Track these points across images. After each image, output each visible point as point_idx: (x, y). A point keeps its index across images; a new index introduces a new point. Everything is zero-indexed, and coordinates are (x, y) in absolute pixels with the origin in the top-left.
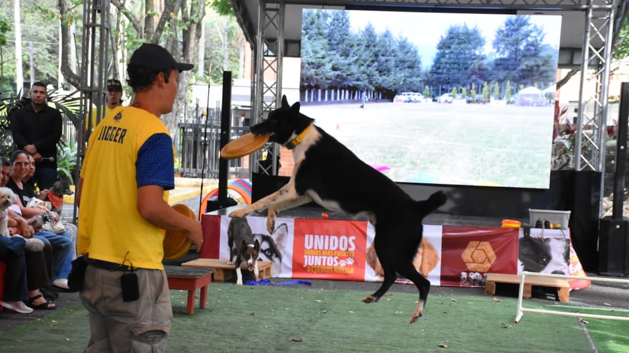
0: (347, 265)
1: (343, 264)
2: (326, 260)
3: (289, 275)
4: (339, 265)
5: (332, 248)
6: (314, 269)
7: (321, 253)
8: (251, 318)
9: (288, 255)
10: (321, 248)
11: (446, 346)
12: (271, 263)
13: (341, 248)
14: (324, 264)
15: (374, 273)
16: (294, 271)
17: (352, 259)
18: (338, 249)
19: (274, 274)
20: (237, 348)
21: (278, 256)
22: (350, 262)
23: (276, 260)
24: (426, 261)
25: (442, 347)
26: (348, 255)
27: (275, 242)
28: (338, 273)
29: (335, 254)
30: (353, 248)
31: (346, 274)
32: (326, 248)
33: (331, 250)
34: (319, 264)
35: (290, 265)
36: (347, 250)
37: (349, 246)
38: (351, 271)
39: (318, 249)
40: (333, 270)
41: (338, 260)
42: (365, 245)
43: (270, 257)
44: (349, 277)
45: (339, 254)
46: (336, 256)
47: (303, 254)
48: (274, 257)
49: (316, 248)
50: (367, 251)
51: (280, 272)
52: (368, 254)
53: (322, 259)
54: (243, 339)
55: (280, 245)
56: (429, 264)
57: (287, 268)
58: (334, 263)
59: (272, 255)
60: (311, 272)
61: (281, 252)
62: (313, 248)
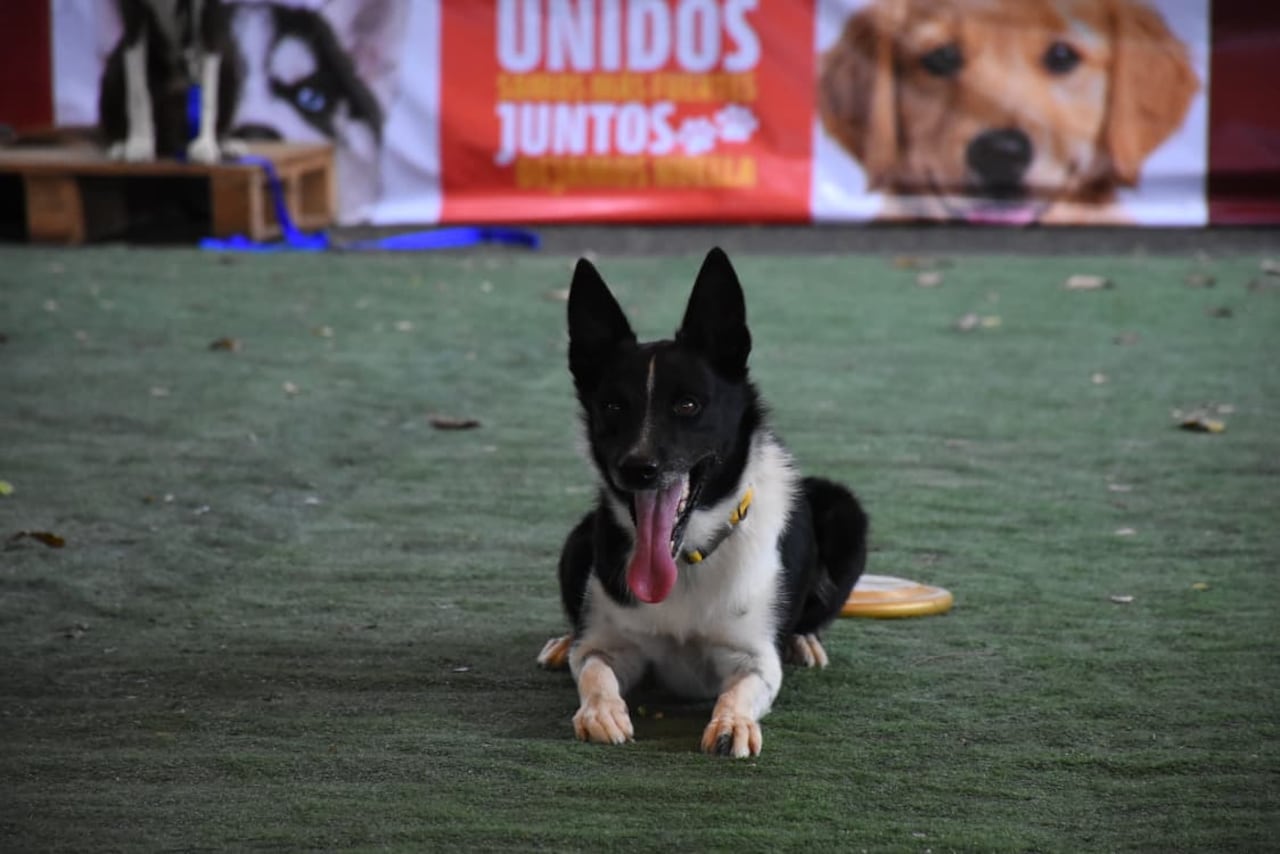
0: (722, 148)
1: (697, 138)
2: (613, 124)
3: (426, 208)
4: (678, 150)
5: (640, 61)
6: (553, 173)
7: (584, 86)
8: (214, 361)
9: (415, 110)
10: (583, 60)
11: (1215, 425)
12: (329, 152)
13: (688, 59)
14: (601, 144)
15: (856, 174)
16: (451, 183)
17: (745, 114)
18: (672, 65)
19: (350, 205)
20: (125, 461)
21: (367, 112)
22: (736, 127)
23: (355, 134)
24: (1127, 99)
25: (1194, 427)
26: (721, 90)
27: (346, 40)
28: (672, 190)
29: (656, 89)
30: (747, 55)
31: (718, 192)
32: (611, 60)
33: (634, 74)
34: (578, 145)
35: (427, 157)
36: (718, 69)
37: (728, 45)
38: (743, 175)
39: (569, 69)
40: (646, 175)
41: (675, 122)
42: (807, 33)
43: (319, 120)
44: (732, 206)
45: (679, 88)
46: (663, 98)
47: (491, 97)
48: (341, 121)
49: (556, 62)
50: (820, 68)
51: (378, 192)
52: (828, 81)
53: (591, 125)
54: (159, 430)
55: (373, 56)
56: (1146, 114)
57: (412, 173)
58: (652, 136)
59: (330, 108)
60: (535, 191)
61: (380, 89)
62: (542, 67)
